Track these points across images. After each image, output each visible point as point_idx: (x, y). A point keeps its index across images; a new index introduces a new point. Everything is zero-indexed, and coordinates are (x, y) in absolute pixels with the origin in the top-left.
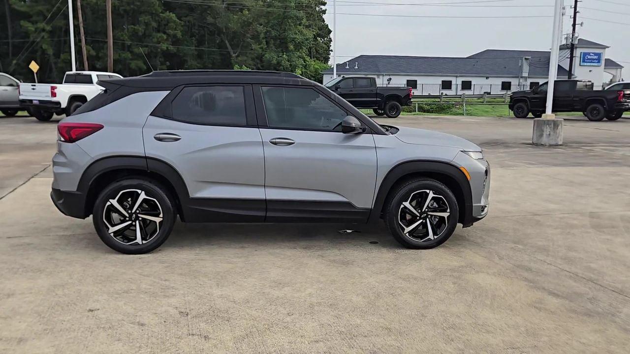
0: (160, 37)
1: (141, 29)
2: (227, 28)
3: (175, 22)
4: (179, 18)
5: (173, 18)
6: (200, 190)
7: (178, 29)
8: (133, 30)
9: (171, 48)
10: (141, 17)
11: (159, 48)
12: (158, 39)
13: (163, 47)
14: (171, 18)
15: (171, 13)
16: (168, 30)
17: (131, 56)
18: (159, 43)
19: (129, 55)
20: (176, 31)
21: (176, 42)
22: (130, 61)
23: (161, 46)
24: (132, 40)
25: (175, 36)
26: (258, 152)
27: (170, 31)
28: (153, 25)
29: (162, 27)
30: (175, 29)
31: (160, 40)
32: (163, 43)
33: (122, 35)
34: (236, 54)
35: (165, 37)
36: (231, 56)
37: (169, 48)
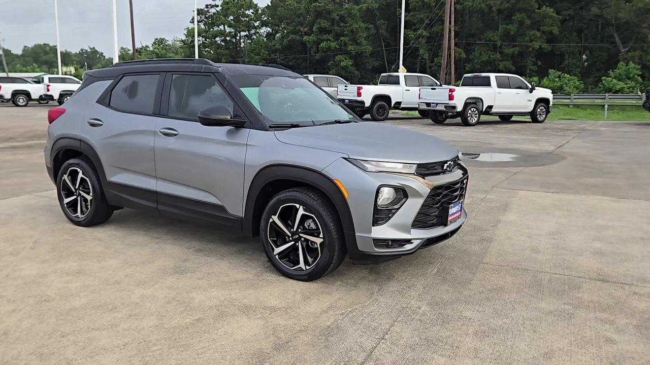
0: (533, 35)
1: (513, 28)
2: (616, 19)
3: (551, 17)
4: (558, 13)
5: (549, 13)
6: (114, 174)
7: (554, 25)
8: (504, 29)
9: (545, 46)
10: (515, 16)
11: (531, 47)
12: (530, 37)
13: (535, 46)
14: (547, 13)
15: (548, 8)
16: (543, 26)
17: (501, 57)
18: (532, 41)
19: (498, 56)
20: (553, 28)
21: (551, 39)
22: (499, 63)
23: (533, 45)
24: (503, 41)
25: (551, 33)
26: (149, 141)
27: (545, 27)
28: (526, 23)
29: (536, 25)
30: (552, 25)
31: (533, 38)
32: (535, 41)
33: (493, 36)
34: (627, 49)
35: (538, 34)
36: (619, 52)
37: (543, 47)
